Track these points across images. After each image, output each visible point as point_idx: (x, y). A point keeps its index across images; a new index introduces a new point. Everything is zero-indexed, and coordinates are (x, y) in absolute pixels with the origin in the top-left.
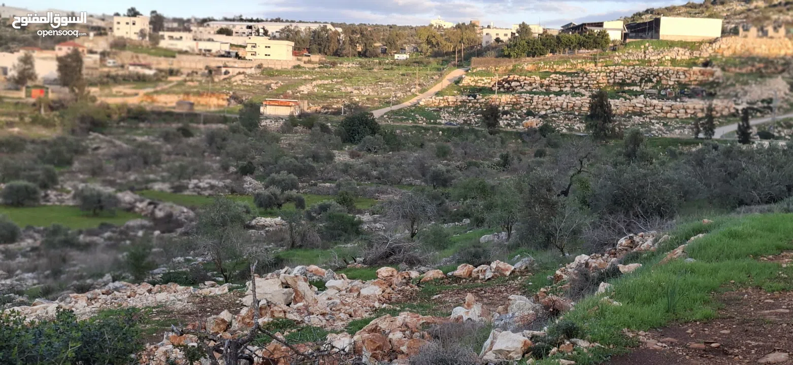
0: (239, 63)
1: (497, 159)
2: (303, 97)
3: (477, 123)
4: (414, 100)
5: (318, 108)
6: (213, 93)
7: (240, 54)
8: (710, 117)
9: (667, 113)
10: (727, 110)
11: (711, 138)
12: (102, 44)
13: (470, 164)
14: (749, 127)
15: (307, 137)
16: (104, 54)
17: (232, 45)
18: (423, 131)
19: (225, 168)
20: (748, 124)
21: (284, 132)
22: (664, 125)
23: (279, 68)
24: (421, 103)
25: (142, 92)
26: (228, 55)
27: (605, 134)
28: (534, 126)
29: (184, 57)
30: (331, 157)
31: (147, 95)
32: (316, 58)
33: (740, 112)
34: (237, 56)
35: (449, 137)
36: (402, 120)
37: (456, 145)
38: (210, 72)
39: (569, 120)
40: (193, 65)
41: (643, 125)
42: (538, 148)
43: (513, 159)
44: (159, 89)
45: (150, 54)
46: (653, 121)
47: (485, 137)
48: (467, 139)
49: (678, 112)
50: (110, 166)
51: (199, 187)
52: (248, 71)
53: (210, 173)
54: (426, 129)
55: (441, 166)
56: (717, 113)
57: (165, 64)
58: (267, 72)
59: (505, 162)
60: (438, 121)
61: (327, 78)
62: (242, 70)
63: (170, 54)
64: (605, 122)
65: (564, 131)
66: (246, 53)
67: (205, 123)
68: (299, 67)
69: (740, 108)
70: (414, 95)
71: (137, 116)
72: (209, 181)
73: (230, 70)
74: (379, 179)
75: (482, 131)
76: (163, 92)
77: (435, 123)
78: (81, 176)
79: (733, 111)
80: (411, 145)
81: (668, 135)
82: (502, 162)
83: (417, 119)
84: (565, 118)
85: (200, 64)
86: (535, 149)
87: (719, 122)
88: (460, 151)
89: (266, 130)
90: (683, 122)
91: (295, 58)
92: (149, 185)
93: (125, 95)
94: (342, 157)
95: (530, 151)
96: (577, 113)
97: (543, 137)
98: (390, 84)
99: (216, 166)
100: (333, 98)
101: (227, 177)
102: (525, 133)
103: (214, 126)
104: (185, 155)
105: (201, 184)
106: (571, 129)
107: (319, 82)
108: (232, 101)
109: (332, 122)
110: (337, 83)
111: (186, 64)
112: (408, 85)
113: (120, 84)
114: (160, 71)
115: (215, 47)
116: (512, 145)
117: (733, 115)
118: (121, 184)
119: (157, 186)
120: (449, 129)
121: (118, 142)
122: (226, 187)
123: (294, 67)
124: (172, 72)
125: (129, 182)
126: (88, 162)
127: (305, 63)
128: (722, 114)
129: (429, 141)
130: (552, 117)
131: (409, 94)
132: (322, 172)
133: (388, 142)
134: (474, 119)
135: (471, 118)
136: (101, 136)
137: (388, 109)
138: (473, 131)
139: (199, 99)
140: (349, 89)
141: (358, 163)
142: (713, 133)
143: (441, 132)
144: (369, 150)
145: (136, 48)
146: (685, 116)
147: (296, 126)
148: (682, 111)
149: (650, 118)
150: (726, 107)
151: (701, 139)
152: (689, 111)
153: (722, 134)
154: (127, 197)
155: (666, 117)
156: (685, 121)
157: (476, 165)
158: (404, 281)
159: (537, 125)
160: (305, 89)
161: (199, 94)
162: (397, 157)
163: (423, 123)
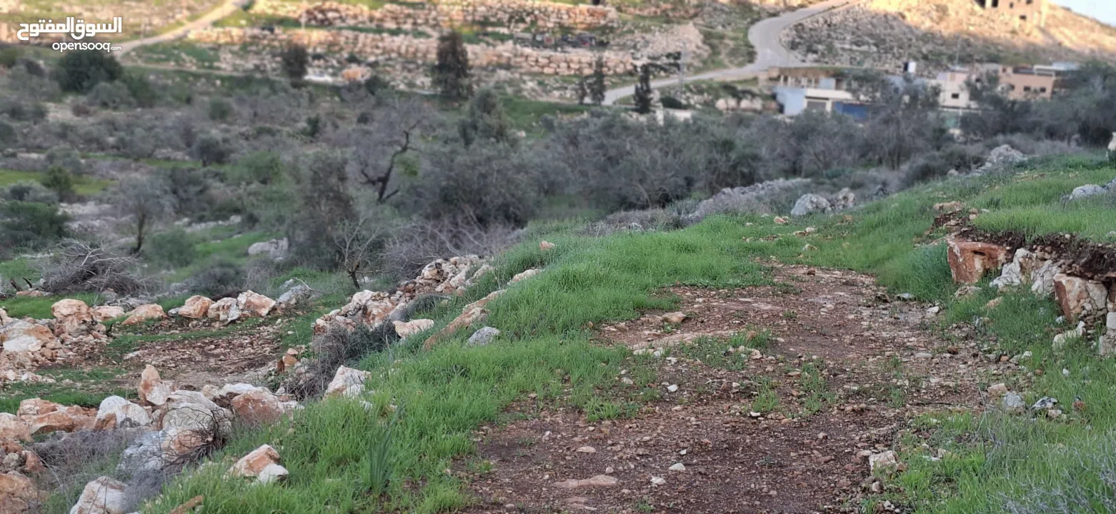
1: (302, 124)
3: (274, 70)
4: (179, 31)
8: (599, 75)
9: (543, 67)
10: (622, 66)
11: (600, 105)
13: (261, 132)
14: (649, 91)
18: (191, 79)
20: (648, 86)
22: (540, 83)
24: (189, 36)
27: (459, 94)
28: (359, 78)
30: (41, 113)
33: (639, 70)
35: (231, 88)
36: (158, 60)
37: (241, 101)
39: (410, 71)
41: (511, 82)
42: (363, 110)
43: (325, 126)
46: (526, 78)
47: (286, 91)
48: (257, 93)
49: (559, 67)
54: (197, 76)
55: (215, 132)
56: (609, 69)
59: (314, 130)
60: (216, 64)
64: (458, 76)
65: (402, 87)
69: (639, 63)
70: (180, 23)
74: (118, 148)
75: (280, 82)
77: (211, 67)
79: (629, 67)
80: (170, 99)
81: (544, 99)
82: (309, 128)
83: (184, 60)
84: (404, 68)
86: (358, 112)
87: (612, 82)
88: (246, 112)
90: (564, 81)
94: (59, 113)
95: (352, 114)
96: (420, 62)
97: (370, 95)
98: (142, 4)
102: (344, 87)
106: (411, 85)
109: (44, 60)
112: (170, 9)
116: (325, 105)
117: (631, 74)
120: (230, 78)
128: (615, 72)
129: (201, 94)
130: (385, 65)
131: (171, 21)
132: (25, 135)
133: (134, 94)
134: (272, 65)
135: (266, 62)
138: (267, 82)
141: (86, 124)
142: (603, 97)
143: (218, 82)
144: (105, 105)
146: (567, 73)
148: (563, 65)
149: (521, 74)
150: (621, 62)
151: (588, 105)
152: (572, 65)
153: (614, 99)
155: (542, 73)
156: (566, 80)
157: (270, 132)
158: (84, 327)
159: (363, 76)
162: (148, 116)
163: (191, 66)
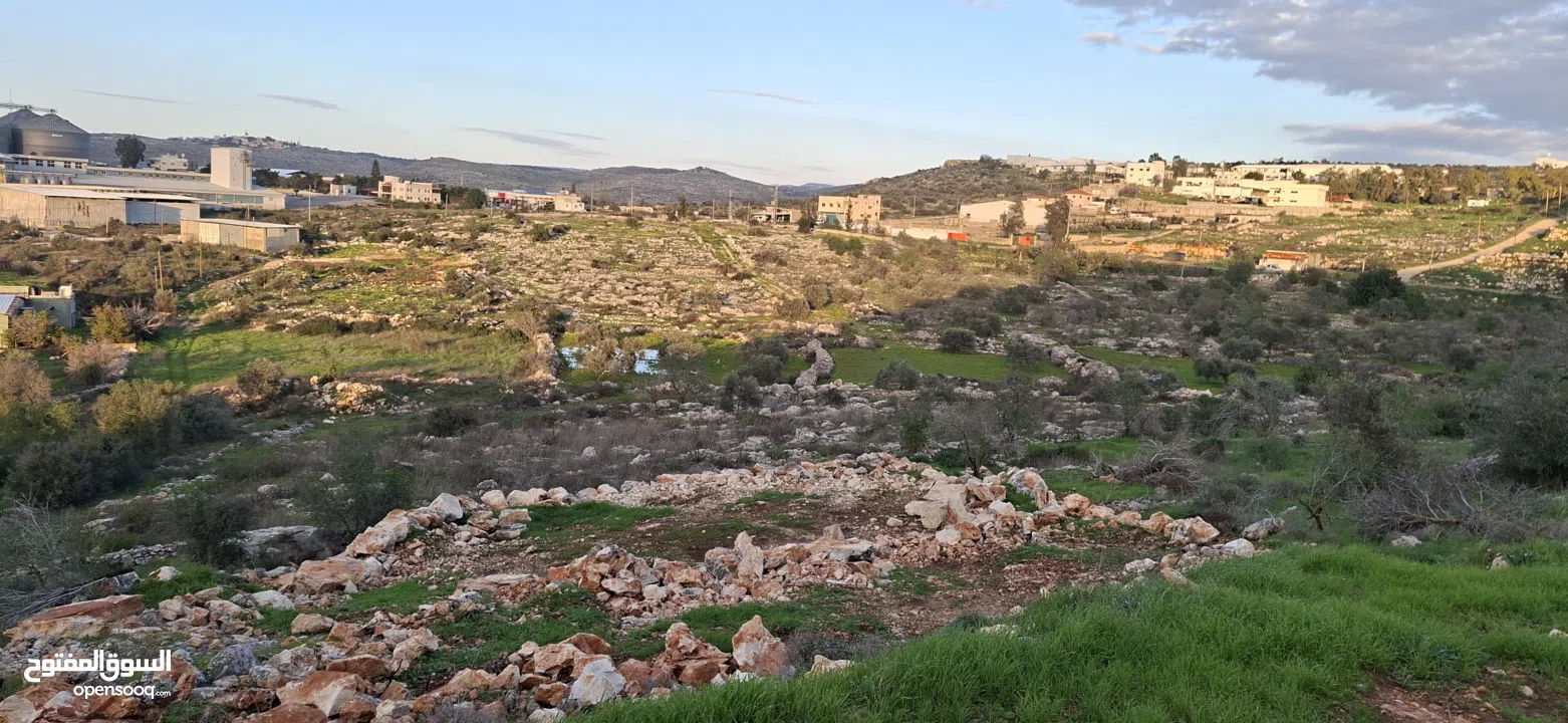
0: (1258, 210)
2: (1320, 250)
3: (1555, 289)
4: (1471, 257)
5: (1336, 263)
6: (1208, 243)
7: (1264, 200)
12: (1111, 191)
13: (1524, 343)
15: (1306, 296)
16: (1110, 202)
17: (1255, 190)
18: (1469, 296)
19: (1187, 326)
21: (1278, 290)
23: (1304, 215)
24: (1478, 261)
25: (1131, 241)
26: (1249, 201)
29: (1195, 203)
30: (1325, 322)
31: (1136, 244)
32: (1358, 205)
34: (1260, 203)
35: (1506, 305)
36: (1444, 281)
37: (1512, 316)
38: (1217, 219)
40: (1204, 213)
44: (1151, 237)
45: (1159, 201)
48: (1530, 310)
50: (1061, 317)
51: (1149, 347)
52: (1262, 220)
53: (1169, 332)
54: (1475, 294)
55: (1477, 342)
57: (1170, 211)
58: (1285, 219)
60: (1498, 284)
61: (1359, 228)
62: (1254, 218)
63: (1182, 200)
66: (1269, 200)
67: (1184, 276)
68: (1331, 214)
70: (1472, 251)
71: (1112, 267)
72: (1163, 340)
73: (1240, 218)
74: (1380, 352)
76: (1155, 241)
77: (1492, 287)
78: (1030, 326)
80: (1441, 313)
83: (1468, 281)
85: (1209, 211)
88: (1515, 325)
89: (1253, 287)
91: (1328, 204)
92: (1094, 340)
93: (1114, 244)
94: (1341, 322)
98: (1442, 236)
99: (1177, 323)
100: (1358, 251)
101: (1186, 337)
103: (1195, 279)
104: (1148, 310)
105: (1152, 344)
107: (1346, 232)
108: (1232, 253)
109: (1343, 280)
110: (1370, 233)
111: (1195, 211)
112: (1467, 239)
113: (1113, 232)
114: (1161, 219)
115: (1234, 193)
118: (1064, 337)
119: (1102, 342)
120: (1509, 296)
121: (1082, 292)
122: (1177, 348)
123: (1325, 215)
124: (1175, 220)
125: (1076, 335)
126: (1043, 311)
127: (1342, 210)
129: (1475, 309)
131: (1465, 249)
132: (1305, 339)
133: (1411, 309)
134: (1554, 285)
135: (1549, 282)
136: (1068, 285)
137: (1426, 268)
138: (1545, 300)
139: (1193, 249)
140: (1383, 241)
141: (1361, 332)
143: (1496, 299)
144: (1384, 317)
145: (1147, 195)
147: (1295, 282)
154: (1061, 351)
160: (1323, 241)
161: (1194, 244)
162: (1420, 327)
163: (1474, 285)
